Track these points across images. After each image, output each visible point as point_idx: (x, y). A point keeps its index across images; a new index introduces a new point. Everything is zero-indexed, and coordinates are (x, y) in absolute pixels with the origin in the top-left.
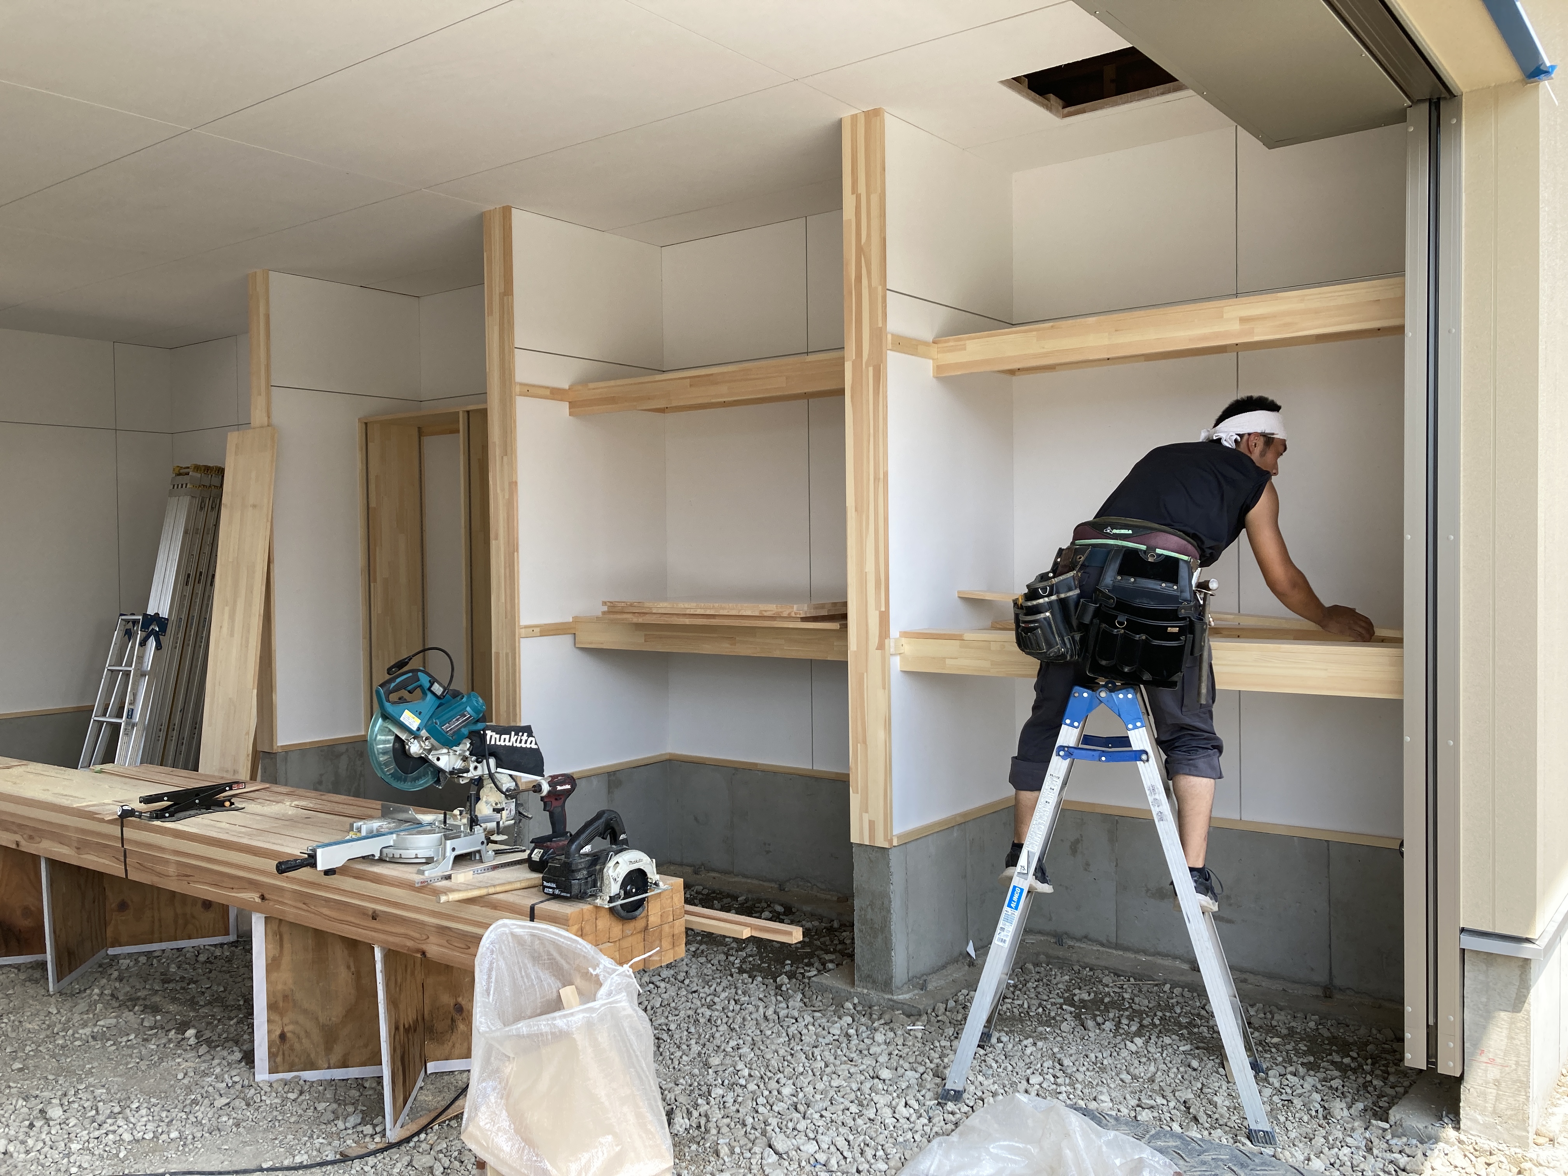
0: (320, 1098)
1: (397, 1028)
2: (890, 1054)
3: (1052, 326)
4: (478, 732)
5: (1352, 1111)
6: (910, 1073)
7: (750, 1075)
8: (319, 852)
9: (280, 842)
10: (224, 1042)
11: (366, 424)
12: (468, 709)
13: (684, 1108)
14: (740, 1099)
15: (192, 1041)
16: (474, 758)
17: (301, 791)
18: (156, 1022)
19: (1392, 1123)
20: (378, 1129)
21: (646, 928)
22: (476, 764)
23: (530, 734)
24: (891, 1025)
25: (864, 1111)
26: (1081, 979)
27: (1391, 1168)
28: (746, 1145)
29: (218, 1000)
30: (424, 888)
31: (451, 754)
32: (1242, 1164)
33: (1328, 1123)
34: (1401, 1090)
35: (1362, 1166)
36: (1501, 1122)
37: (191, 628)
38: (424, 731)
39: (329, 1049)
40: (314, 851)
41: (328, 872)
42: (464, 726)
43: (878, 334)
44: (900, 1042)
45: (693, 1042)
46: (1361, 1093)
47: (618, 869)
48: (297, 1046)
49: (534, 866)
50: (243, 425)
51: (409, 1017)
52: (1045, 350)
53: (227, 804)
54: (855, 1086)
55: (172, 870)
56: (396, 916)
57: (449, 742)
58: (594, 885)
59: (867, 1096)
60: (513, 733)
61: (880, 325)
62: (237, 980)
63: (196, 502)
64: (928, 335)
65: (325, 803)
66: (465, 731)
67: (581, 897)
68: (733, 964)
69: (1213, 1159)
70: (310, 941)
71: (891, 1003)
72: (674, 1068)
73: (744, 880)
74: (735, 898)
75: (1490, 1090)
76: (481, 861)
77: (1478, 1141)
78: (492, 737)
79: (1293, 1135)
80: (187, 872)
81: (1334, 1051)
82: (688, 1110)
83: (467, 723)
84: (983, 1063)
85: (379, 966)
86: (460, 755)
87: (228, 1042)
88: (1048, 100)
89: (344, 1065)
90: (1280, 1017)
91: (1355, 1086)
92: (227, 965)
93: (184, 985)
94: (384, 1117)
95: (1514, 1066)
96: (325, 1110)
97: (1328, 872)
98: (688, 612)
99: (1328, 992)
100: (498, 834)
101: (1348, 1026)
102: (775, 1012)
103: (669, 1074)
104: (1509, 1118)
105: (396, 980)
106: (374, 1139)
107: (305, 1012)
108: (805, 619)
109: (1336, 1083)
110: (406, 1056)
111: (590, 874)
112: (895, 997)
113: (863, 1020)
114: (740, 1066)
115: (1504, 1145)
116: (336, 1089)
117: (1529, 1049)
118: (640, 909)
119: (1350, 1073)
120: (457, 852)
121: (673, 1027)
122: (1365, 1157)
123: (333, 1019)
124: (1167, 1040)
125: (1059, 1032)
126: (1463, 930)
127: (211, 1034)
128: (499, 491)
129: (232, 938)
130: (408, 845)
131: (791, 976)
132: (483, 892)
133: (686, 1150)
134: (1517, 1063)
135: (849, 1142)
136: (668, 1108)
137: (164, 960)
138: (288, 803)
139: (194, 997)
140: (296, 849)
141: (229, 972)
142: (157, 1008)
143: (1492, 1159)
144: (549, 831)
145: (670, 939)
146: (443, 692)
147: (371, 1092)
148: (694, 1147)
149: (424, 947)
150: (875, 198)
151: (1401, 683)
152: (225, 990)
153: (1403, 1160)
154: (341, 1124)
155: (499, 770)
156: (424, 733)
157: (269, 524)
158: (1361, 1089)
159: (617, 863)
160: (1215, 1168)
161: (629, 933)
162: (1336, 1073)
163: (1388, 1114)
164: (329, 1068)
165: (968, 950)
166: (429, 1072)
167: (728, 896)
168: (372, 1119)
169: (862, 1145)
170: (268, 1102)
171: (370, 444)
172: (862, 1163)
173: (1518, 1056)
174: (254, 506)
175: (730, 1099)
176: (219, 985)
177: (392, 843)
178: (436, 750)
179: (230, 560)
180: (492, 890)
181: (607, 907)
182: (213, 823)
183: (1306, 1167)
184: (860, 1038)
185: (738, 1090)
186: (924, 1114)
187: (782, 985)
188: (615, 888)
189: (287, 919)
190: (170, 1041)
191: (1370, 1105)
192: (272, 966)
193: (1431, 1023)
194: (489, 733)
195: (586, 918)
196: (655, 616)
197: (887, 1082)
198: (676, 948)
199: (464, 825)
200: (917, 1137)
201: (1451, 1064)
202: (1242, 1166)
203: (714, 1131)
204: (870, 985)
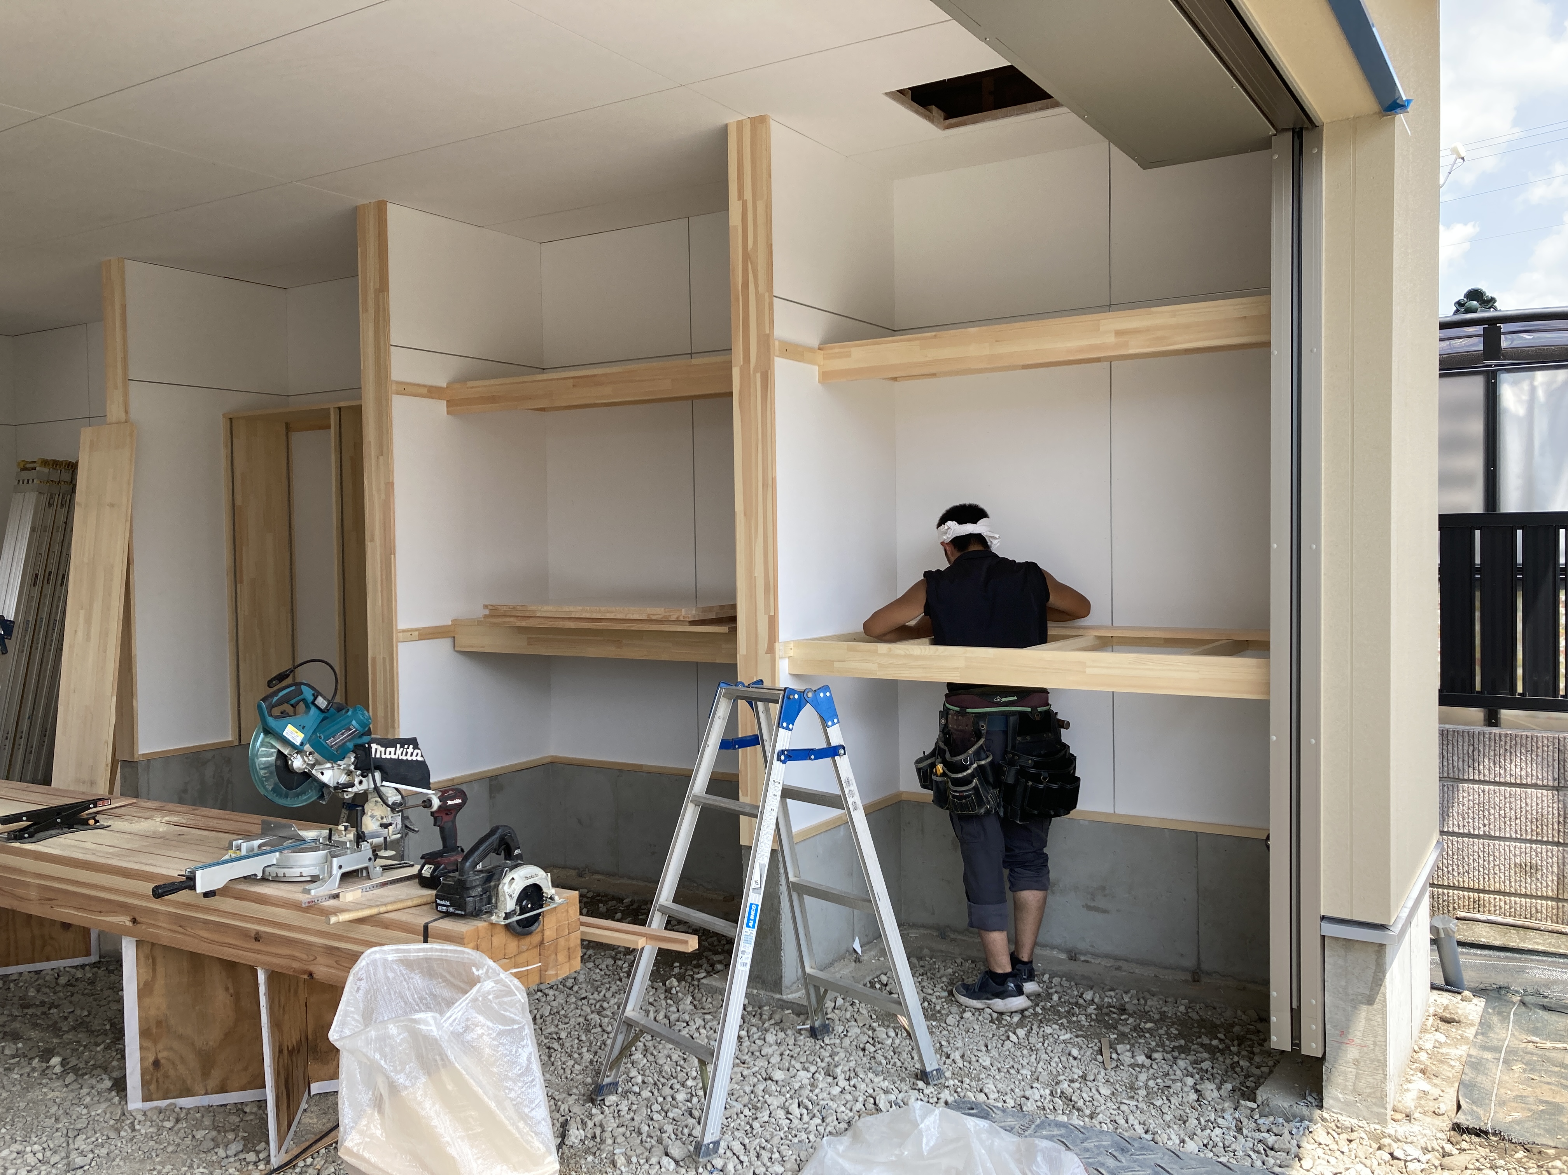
0: (198, 1125)
1: (281, 1051)
2: (782, 1055)
3: (935, 336)
4: (363, 746)
5: (1222, 1092)
6: (802, 1073)
7: (644, 1082)
8: (199, 874)
9: (154, 862)
10: (92, 1070)
11: (231, 419)
12: (354, 723)
13: (578, 1118)
14: (634, 1107)
15: (58, 1069)
16: (359, 772)
17: (171, 806)
18: (17, 1049)
19: (1259, 1103)
20: (262, 1156)
21: (542, 943)
22: (361, 778)
23: (416, 747)
24: (782, 1025)
25: (759, 1115)
26: (963, 971)
27: (1260, 1147)
28: (642, 1154)
29: (81, 1025)
30: (311, 908)
31: (335, 768)
32: (1122, 1150)
33: (1200, 1105)
34: (1265, 1070)
35: (1233, 1146)
36: (1360, 1100)
37: (40, 631)
38: (308, 745)
39: (205, 1074)
40: (193, 873)
41: (206, 895)
42: (350, 740)
43: (766, 341)
44: (791, 1042)
45: (584, 1050)
46: (1230, 1073)
47: (513, 885)
48: (172, 1073)
49: (425, 883)
50: (97, 418)
51: (292, 1038)
52: (927, 359)
53: (92, 822)
54: (748, 1089)
55: (33, 894)
56: (281, 937)
57: (333, 757)
58: (489, 902)
59: (761, 1098)
60: (398, 746)
61: (767, 332)
62: (102, 1003)
63: (44, 499)
64: (813, 340)
65: (199, 818)
66: (350, 745)
67: (476, 914)
68: (621, 968)
69: (1095, 1146)
70: (185, 964)
71: (780, 1003)
72: (566, 1078)
73: (629, 882)
74: (621, 900)
75: (1350, 1070)
76: (369, 877)
77: (1340, 1117)
78: (377, 751)
79: (1168, 1118)
80: (50, 895)
81: (1203, 1034)
82: (582, 1120)
83: (352, 737)
84: (873, 1061)
85: (262, 989)
86: (344, 769)
87: (96, 1068)
88: (930, 111)
89: (223, 1090)
90: (1153, 1003)
91: (1224, 1067)
92: (89, 987)
93: (45, 1009)
94: (268, 1144)
95: (1371, 1046)
96: (204, 1137)
97: (1197, 862)
98: (573, 616)
99: (1196, 976)
100: (386, 849)
101: (1215, 1008)
102: (666, 1017)
103: (562, 1084)
104: (1368, 1096)
105: (279, 1002)
106: (257, 1167)
107: (181, 1037)
108: (693, 623)
109: (1206, 1065)
110: (290, 1081)
111: (485, 891)
112: (785, 997)
113: (754, 1021)
114: (634, 1073)
115: (1364, 1122)
116: (214, 1116)
117: (1386, 1030)
118: (536, 924)
119: (1218, 1054)
120: (344, 870)
121: (563, 1035)
122: (1235, 1137)
123: (211, 1043)
124: (1048, 1030)
125: (945, 1025)
126: (1323, 918)
127: (77, 1062)
128: (374, 492)
129: (94, 958)
130: (292, 864)
131: (680, 978)
132: (374, 911)
133: (583, 1161)
134: (1375, 1044)
135: (744, 1145)
136: (562, 1119)
137: (22, 984)
138: (158, 820)
139: (56, 1023)
140: (174, 870)
141: (93, 995)
142: (18, 1035)
143: (1354, 1136)
144: (438, 846)
145: (566, 952)
146: (327, 706)
147: (252, 1117)
148: (590, 1158)
149: (312, 968)
150: (761, 205)
151: (1268, 684)
152: (89, 1015)
153: (1271, 1139)
154: (221, 1152)
155: (384, 783)
156: (308, 748)
157: (128, 524)
158: (1230, 1069)
159: (513, 879)
160: (1098, 1154)
161: (524, 948)
162: (1206, 1055)
163: (1255, 1093)
164: (206, 1094)
165: (854, 946)
166: (312, 1093)
167: (613, 898)
168: (255, 1146)
169: (758, 1148)
170: (143, 1131)
171: (235, 440)
172: (759, 1167)
173: (1375, 1036)
174: (112, 505)
175: (624, 1107)
176: (82, 1009)
177: (275, 862)
178: (320, 764)
179: (86, 560)
180: (383, 909)
181: (503, 923)
182: (76, 843)
183: (1182, 1149)
184: (752, 1040)
185: (632, 1097)
186: (818, 1114)
187: (671, 988)
188: (510, 905)
189: (162, 943)
190: (34, 1069)
191: (1238, 1085)
192: (144, 991)
193: (1294, 1006)
194: (374, 746)
195: (481, 935)
196: (539, 620)
197: (779, 1083)
198: (572, 962)
199: (350, 841)
200: (812, 1137)
201: (1314, 1045)
202: (1123, 1151)
203: (610, 1141)
204: (759, 985)
